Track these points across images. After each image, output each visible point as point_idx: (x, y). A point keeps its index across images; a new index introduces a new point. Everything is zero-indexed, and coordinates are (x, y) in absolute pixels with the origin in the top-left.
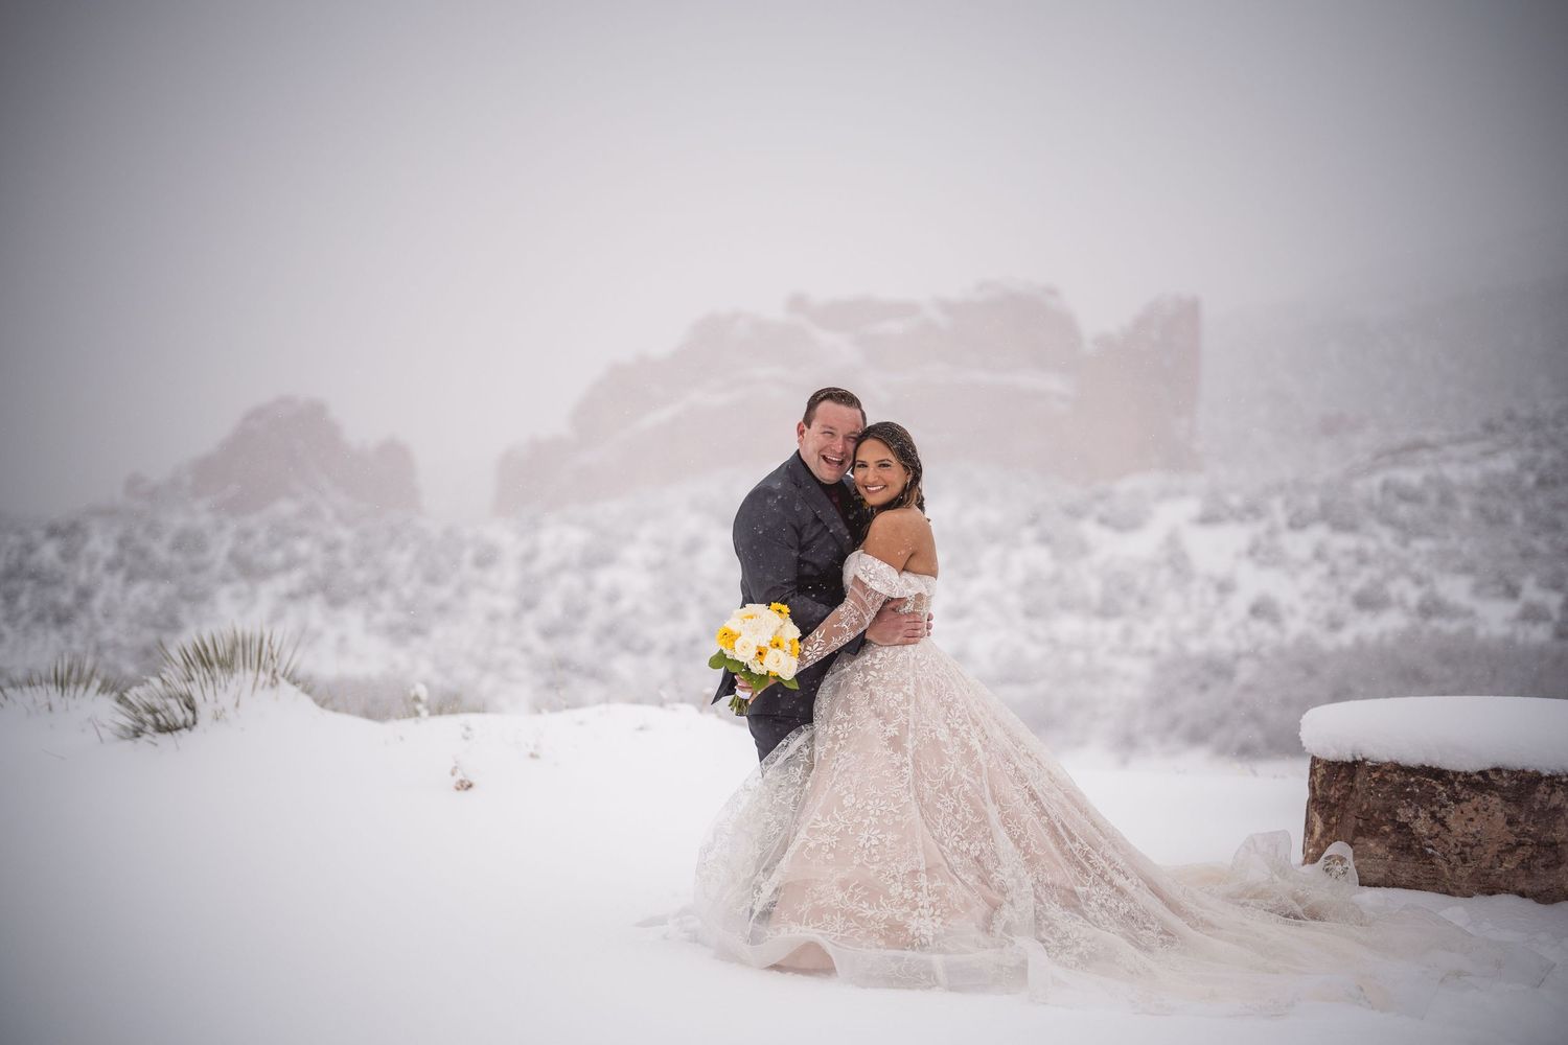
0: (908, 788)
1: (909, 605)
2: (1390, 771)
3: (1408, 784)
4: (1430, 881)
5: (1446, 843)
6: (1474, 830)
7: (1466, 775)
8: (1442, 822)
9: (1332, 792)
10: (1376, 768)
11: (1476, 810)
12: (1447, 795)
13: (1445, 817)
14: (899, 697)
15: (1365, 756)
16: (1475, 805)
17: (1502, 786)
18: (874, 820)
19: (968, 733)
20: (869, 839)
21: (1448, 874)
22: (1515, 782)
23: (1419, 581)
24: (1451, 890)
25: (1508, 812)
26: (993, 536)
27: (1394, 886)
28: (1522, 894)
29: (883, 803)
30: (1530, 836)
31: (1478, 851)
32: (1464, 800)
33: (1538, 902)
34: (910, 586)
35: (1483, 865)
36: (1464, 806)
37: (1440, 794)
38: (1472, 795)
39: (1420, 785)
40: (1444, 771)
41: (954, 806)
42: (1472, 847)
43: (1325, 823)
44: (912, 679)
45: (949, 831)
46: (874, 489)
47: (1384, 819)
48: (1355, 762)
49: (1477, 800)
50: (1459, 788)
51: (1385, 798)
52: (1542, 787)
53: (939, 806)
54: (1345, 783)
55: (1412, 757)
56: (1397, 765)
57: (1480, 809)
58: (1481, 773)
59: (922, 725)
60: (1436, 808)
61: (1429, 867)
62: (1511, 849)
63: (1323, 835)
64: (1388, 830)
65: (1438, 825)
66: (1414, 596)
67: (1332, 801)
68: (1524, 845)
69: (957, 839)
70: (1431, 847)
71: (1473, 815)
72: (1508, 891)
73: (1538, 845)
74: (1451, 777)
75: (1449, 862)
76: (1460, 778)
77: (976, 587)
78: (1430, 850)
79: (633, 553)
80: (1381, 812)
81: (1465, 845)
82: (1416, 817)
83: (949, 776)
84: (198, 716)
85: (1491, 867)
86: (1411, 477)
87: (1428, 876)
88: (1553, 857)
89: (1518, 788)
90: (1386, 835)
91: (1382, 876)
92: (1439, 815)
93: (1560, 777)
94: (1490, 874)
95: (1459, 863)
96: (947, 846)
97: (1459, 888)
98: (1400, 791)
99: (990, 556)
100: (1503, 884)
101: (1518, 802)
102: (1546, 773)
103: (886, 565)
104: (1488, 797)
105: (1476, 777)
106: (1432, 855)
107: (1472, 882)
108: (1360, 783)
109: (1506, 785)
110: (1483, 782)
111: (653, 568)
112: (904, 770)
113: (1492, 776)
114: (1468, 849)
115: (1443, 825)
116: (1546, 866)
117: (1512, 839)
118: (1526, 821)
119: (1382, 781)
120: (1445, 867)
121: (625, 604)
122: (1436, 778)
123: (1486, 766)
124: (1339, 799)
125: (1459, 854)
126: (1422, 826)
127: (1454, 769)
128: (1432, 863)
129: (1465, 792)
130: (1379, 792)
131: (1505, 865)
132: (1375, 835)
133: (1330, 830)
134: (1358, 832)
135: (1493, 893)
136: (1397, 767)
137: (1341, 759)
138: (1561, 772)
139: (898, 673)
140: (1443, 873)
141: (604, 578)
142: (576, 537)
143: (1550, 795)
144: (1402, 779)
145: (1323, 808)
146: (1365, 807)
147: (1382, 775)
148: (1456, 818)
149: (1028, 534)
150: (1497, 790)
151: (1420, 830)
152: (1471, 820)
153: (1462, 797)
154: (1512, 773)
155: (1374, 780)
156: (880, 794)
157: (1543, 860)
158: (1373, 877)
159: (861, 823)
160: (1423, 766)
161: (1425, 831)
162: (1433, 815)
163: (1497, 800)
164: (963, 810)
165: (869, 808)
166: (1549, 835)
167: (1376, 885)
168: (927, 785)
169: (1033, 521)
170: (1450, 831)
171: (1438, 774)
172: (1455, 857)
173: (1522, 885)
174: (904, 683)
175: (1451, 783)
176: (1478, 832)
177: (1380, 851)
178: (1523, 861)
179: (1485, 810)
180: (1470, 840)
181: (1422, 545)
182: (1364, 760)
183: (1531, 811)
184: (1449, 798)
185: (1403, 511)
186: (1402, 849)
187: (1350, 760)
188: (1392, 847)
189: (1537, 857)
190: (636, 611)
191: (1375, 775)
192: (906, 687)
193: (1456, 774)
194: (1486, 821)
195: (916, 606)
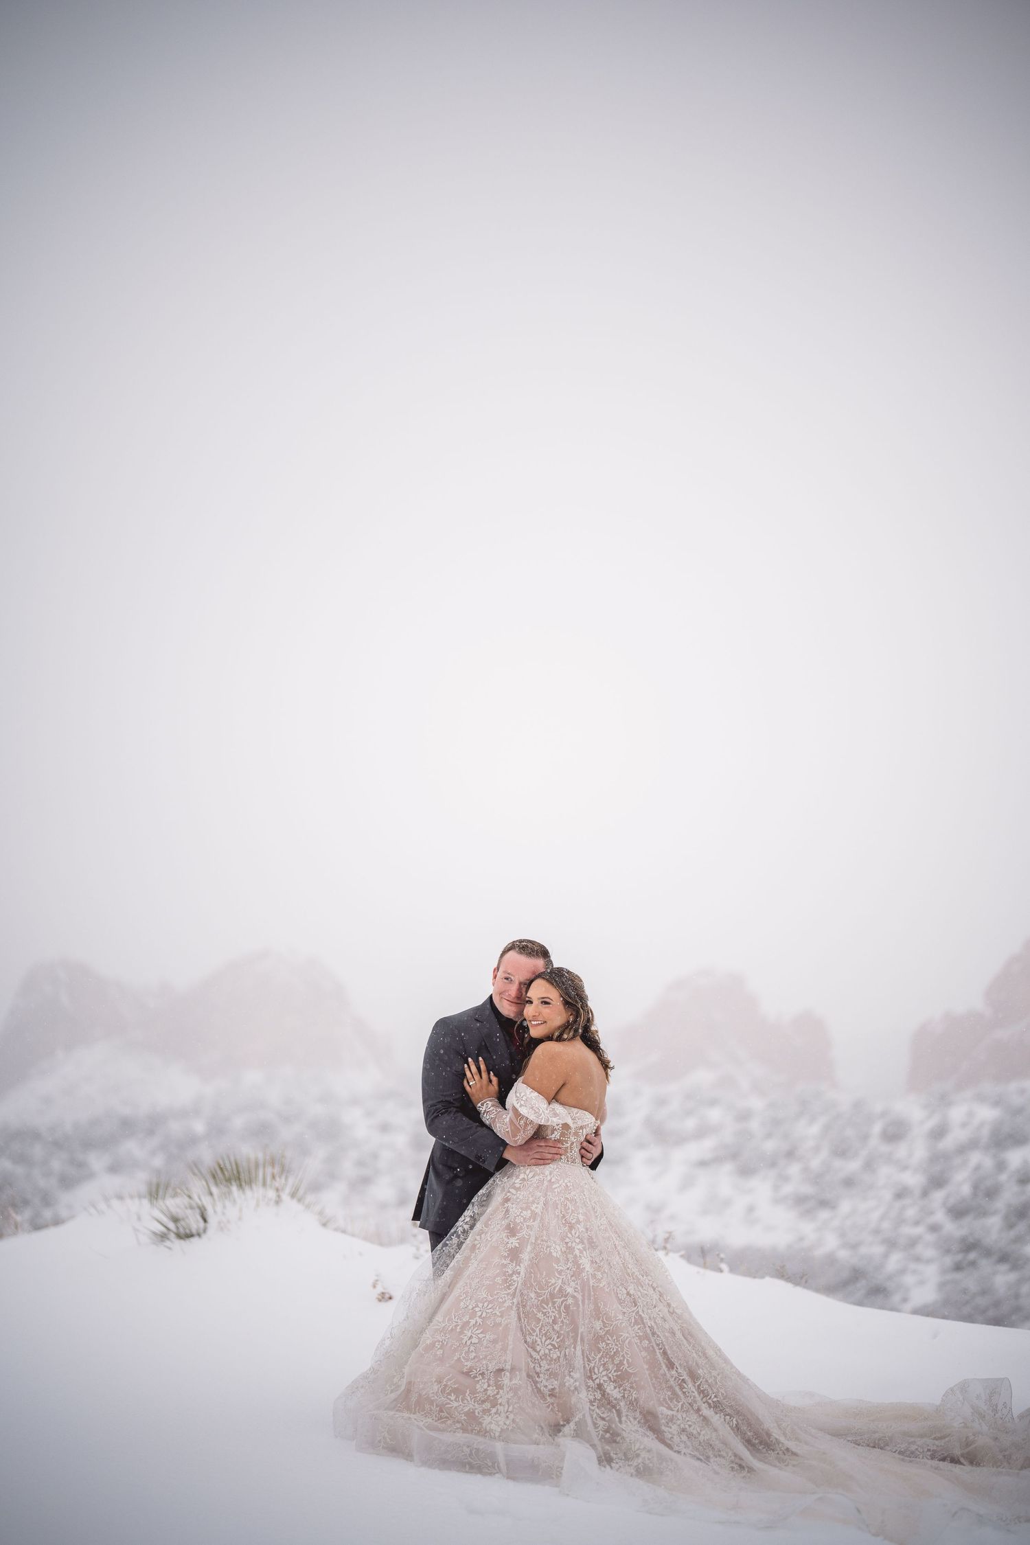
0: (515, 1293)
1: (556, 1133)
14: (527, 1214)
18: (479, 1321)
19: (581, 1252)
20: (471, 1337)
29: (490, 1306)
34: (556, 1115)
41: (555, 1316)
44: (542, 1199)
45: (544, 1339)
46: (536, 1023)
53: (540, 1315)
59: (542, 1241)
69: (550, 1347)
83: (554, 1289)
84: (208, 1225)
96: (538, 1352)
103: (536, 1094)
112: (514, 1277)
139: (530, 1193)
156: (490, 1298)
159: (468, 1322)
164: (562, 1322)
165: (477, 1309)
168: (533, 1295)
174: (533, 1202)
192: (535, 1205)
195: (563, 1135)
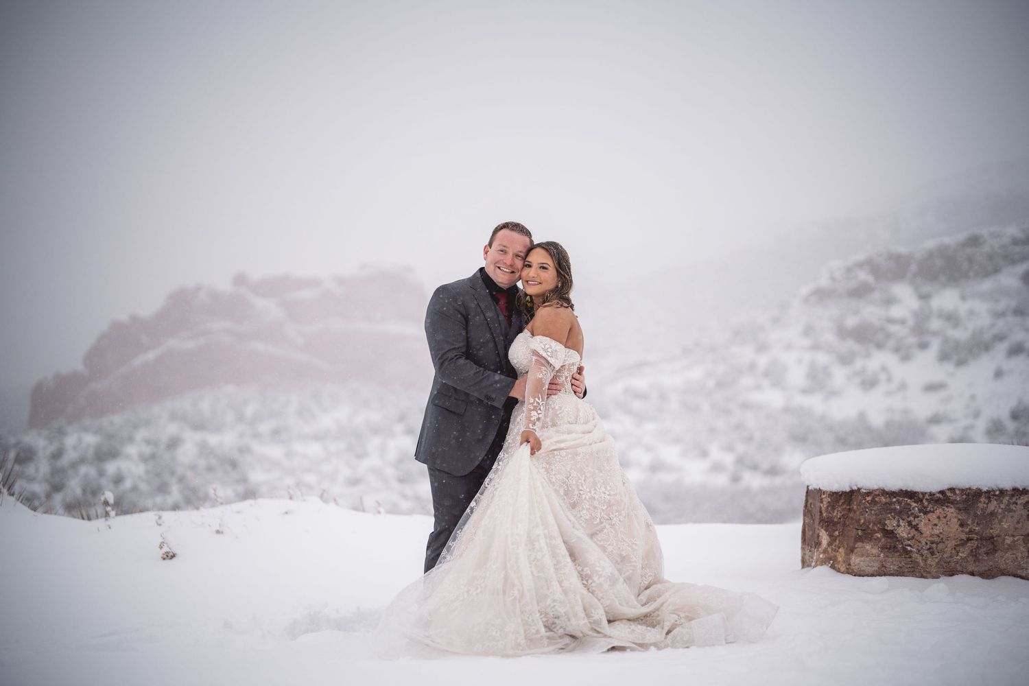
2: (879, 495)
3: (891, 503)
4: (910, 570)
5: (920, 542)
6: (938, 532)
7: (931, 494)
8: (916, 528)
9: (835, 514)
10: (869, 493)
11: (939, 518)
12: (919, 509)
13: (918, 524)
15: (859, 486)
16: (938, 515)
17: (955, 500)
21: (922, 564)
22: (964, 497)
23: (649, 449)
24: (925, 575)
25: (960, 517)
26: (375, 431)
27: (885, 575)
28: (972, 574)
30: (976, 534)
31: (941, 546)
32: (930, 511)
33: (983, 577)
35: (945, 556)
36: (930, 516)
37: (913, 509)
38: (935, 507)
39: (900, 503)
40: (916, 493)
42: (937, 544)
43: (830, 536)
46: (533, 283)
47: (876, 529)
48: (852, 492)
49: (939, 511)
50: (926, 503)
51: (876, 514)
52: (983, 499)
54: (844, 507)
55: (893, 484)
56: (884, 490)
57: (941, 517)
58: (942, 492)
60: (912, 518)
61: (909, 560)
62: (964, 543)
63: (830, 544)
64: (879, 536)
65: (913, 530)
66: (645, 459)
67: (835, 520)
68: (972, 540)
70: (910, 546)
71: (936, 521)
72: (962, 573)
73: (981, 539)
74: (921, 496)
75: (922, 555)
76: (927, 497)
77: (366, 464)
78: (909, 548)
79: (132, 450)
80: (874, 524)
81: (932, 543)
82: (898, 526)
85: (951, 557)
86: (640, 383)
87: (909, 566)
88: (991, 546)
89: (965, 501)
90: (878, 540)
91: (876, 569)
92: (913, 523)
93: (993, 491)
94: (950, 562)
95: (929, 555)
97: (930, 573)
98: (887, 508)
99: (373, 443)
100: (959, 568)
101: (966, 510)
102: (985, 489)
104: (946, 509)
105: (938, 495)
106: (911, 551)
107: (939, 568)
108: (858, 505)
109: (958, 499)
110: (943, 498)
111: (144, 459)
113: (949, 494)
114: (934, 546)
115: (917, 529)
116: (987, 553)
117: (964, 537)
118: (972, 524)
119: (873, 502)
120: (920, 559)
121: (128, 484)
122: (911, 498)
123: (945, 487)
124: (840, 518)
125: (930, 549)
126: (903, 531)
127: (922, 491)
128: (910, 557)
129: (930, 506)
130: (871, 510)
131: (960, 554)
132: (871, 540)
133: (835, 540)
134: (859, 539)
135: (953, 575)
136: (884, 493)
137: (841, 490)
138: (995, 488)
140: (918, 563)
141: (111, 467)
142: (90, 440)
143: (988, 504)
144: (888, 500)
145: (828, 526)
146: (862, 521)
147: (873, 498)
148: (925, 525)
149: (399, 428)
150: (952, 503)
151: (901, 534)
152: (936, 525)
153: (928, 509)
154: (962, 490)
155: (868, 502)
157: (985, 549)
158: (870, 570)
160: (901, 490)
161: (905, 535)
162: (910, 523)
163: (953, 510)
166: (988, 531)
167: (872, 575)
169: (402, 419)
170: (922, 534)
171: (911, 495)
172: (926, 552)
173: (970, 569)
175: (922, 501)
176: (941, 533)
177: (875, 551)
178: (972, 551)
179: (945, 517)
180: (936, 539)
181: (650, 426)
182: (859, 489)
183: (976, 515)
184: (920, 511)
185: (637, 405)
186: (890, 549)
187: (848, 489)
188: (883, 548)
189: (980, 548)
190: (134, 489)
191: (869, 499)
193: (924, 494)
194: (946, 523)
